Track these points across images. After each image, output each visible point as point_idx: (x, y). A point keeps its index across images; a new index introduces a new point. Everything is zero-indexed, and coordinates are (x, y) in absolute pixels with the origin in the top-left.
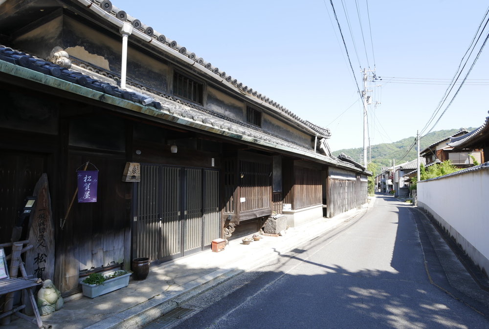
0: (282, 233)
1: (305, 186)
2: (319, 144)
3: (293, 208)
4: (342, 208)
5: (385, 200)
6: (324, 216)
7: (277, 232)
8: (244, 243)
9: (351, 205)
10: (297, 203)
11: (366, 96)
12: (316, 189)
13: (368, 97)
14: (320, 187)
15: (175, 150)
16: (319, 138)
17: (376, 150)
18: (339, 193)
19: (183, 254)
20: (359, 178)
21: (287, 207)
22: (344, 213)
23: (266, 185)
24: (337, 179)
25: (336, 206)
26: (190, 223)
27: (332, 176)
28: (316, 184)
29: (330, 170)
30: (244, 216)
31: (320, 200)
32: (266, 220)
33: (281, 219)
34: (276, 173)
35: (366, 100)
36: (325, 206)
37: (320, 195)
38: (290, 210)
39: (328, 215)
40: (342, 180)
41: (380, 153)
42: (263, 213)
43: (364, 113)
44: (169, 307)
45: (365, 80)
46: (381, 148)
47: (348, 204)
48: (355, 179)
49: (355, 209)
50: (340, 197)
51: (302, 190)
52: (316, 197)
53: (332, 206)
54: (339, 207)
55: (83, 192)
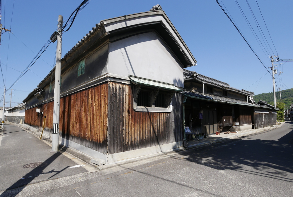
0: (237, 132)
1: (244, 116)
2: (249, 99)
3: (240, 124)
4: (261, 126)
5: (290, 124)
6: (252, 128)
7: (235, 132)
8: (225, 134)
9: (266, 125)
10: (241, 122)
11: (273, 70)
12: (248, 117)
13: (275, 70)
14: (250, 117)
15: (208, 107)
16: (249, 97)
17: (287, 93)
18: (260, 119)
19: (210, 134)
20: (271, 112)
21: (237, 124)
22: (263, 128)
23: (231, 116)
24: (258, 113)
25: (259, 125)
26: (211, 126)
27: (256, 112)
28: (248, 115)
29: (255, 109)
30: (225, 125)
31: (250, 121)
32: (230, 128)
33: (236, 127)
34: (233, 111)
35: (274, 72)
36: (253, 124)
37: (250, 119)
38: (239, 125)
39: (255, 128)
40: (261, 113)
41: (290, 94)
42: (230, 125)
43: (273, 79)
44: (217, 142)
45: (272, 61)
46: (291, 91)
47: (264, 124)
48: (268, 113)
49: (269, 127)
50: (260, 121)
51: (243, 117)
52: (248, 120)
53: (256, 124)
54: (260, 125)
55: (200, 117)
